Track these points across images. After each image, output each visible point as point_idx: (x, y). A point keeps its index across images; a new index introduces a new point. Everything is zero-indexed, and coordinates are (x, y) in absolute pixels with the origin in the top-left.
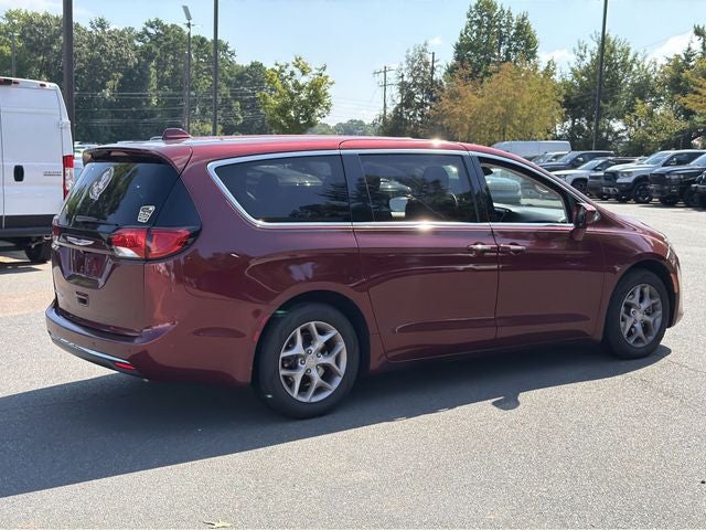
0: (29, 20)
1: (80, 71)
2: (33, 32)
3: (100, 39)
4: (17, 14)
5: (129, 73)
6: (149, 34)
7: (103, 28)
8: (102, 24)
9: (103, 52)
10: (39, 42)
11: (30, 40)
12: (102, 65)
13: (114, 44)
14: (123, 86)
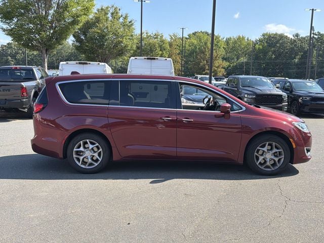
0: (270, 36)
1: (287, 53)
2: (270, 40)
3: (295, 41)
4: (266, 34)
5: (305, 52)
6: (315, 38)
7: (297, 37)
8: (297, 35)
9: (295, 45)
10: (272, 43)
11: (269, 43)
12: (295, 50)
13: (300, 42)
14: (303, 57)
